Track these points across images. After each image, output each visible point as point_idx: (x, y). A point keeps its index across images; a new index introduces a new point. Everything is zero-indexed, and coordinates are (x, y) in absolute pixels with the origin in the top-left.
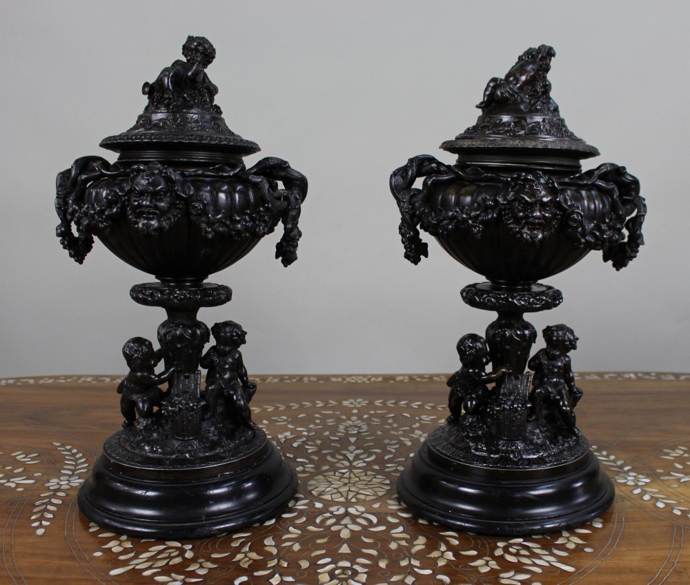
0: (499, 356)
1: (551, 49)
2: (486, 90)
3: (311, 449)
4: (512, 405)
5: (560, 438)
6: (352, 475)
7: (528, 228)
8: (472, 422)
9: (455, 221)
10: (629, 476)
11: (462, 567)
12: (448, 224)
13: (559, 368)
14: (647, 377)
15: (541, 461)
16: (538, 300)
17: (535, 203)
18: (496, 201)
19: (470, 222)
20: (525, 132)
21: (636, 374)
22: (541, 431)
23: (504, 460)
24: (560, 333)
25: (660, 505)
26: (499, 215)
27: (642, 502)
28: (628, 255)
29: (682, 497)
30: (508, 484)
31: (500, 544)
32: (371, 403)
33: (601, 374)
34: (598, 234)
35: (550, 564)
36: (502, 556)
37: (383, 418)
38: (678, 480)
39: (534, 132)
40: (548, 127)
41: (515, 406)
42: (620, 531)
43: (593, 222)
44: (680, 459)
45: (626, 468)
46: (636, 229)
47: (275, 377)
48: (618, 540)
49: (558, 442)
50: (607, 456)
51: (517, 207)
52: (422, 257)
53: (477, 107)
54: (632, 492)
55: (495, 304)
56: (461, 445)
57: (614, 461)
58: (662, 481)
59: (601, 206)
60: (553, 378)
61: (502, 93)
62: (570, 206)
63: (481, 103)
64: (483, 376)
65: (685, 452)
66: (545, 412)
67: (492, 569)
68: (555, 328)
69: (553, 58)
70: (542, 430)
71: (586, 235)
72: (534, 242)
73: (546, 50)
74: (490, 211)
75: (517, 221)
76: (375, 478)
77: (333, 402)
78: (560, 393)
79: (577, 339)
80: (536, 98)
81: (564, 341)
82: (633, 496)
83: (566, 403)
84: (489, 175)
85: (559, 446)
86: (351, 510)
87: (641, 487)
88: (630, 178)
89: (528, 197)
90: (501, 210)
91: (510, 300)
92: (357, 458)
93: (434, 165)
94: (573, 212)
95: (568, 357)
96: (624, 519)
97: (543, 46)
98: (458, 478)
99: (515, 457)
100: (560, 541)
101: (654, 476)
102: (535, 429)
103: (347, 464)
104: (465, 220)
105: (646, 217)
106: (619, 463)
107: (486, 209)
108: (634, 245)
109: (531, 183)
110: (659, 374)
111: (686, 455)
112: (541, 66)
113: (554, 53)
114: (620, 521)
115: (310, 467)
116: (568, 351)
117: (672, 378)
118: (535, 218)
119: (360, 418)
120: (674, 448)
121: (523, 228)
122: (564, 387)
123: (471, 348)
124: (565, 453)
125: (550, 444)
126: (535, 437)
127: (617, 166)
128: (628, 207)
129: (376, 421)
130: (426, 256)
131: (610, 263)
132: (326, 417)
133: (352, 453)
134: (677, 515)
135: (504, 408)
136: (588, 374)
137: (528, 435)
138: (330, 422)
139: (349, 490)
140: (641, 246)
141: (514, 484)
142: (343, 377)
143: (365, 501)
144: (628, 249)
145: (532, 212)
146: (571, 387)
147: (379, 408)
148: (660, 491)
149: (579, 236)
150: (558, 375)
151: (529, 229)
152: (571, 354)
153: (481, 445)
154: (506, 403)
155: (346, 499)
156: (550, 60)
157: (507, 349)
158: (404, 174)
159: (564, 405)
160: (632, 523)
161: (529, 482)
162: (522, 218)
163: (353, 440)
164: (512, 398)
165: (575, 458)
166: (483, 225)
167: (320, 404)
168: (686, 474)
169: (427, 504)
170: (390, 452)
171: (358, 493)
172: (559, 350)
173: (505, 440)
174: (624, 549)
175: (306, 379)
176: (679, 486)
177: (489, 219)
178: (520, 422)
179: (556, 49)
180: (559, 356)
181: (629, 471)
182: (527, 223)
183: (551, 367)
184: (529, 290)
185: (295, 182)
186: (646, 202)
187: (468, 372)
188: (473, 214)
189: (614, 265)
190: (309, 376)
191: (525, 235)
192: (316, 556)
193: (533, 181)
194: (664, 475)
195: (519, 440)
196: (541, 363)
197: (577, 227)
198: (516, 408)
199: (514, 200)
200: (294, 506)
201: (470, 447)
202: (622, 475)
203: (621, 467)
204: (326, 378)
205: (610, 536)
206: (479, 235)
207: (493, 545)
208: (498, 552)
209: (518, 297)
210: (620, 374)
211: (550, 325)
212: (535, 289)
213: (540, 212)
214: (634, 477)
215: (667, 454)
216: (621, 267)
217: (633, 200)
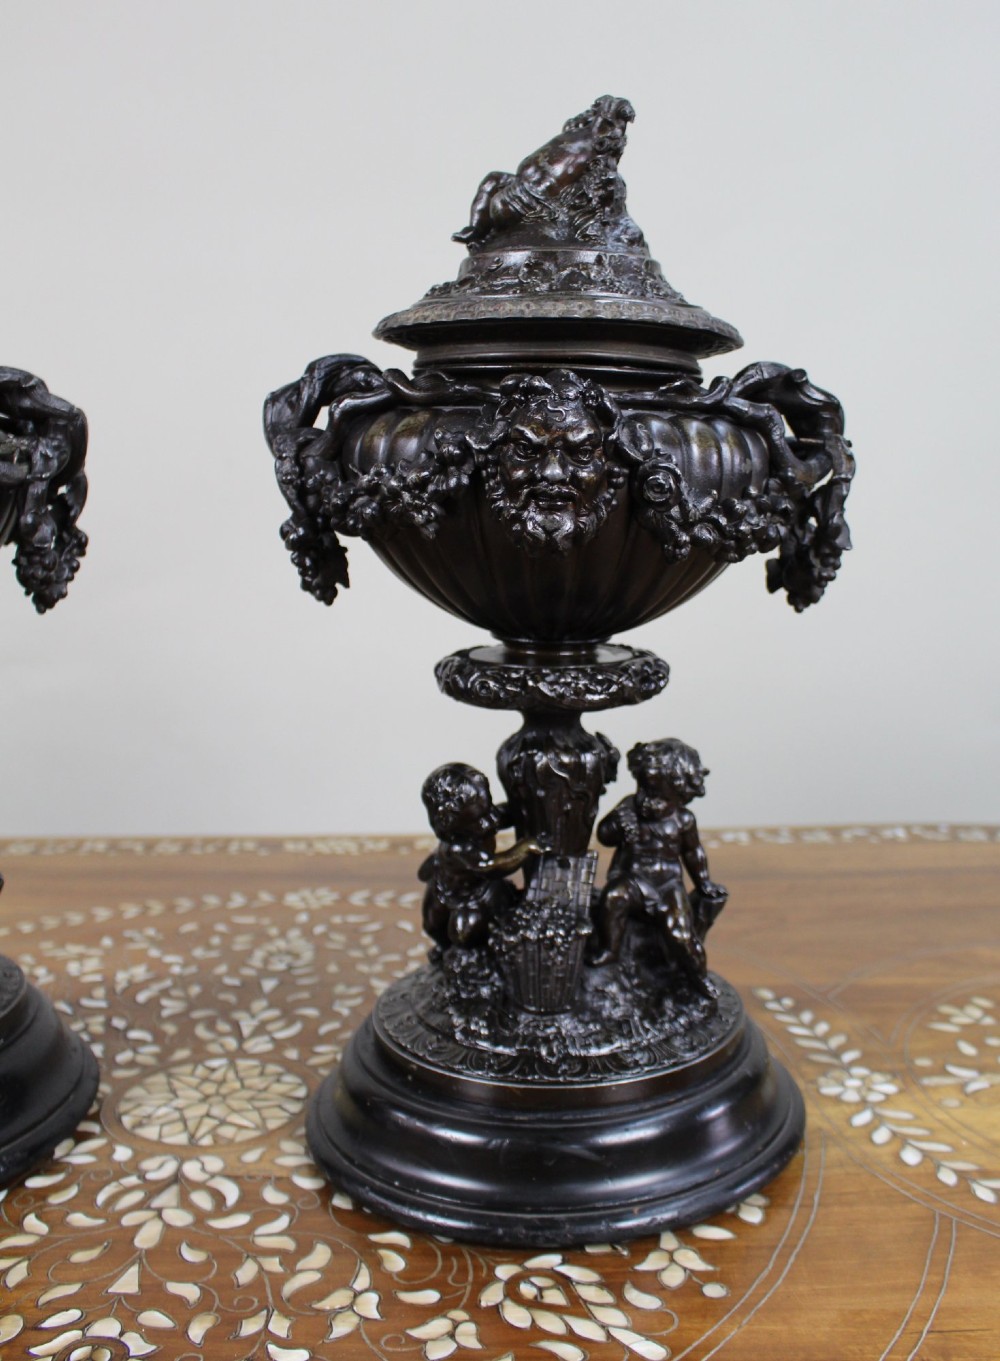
0: (524, 812)
1: (623, 102)
2: (476, 200)
3: (171, 1007)
4: (543, 931)
5: (669, 1004)
6: (231, 1075)
7: (538, 506)
8: (469, 965)
9: (378, 498)
10: (851, 1076)
11: (387, 1342)
12: (364, 505)
13: (666, 838)
14: (929, 836)
15: (616, 1063)
16: (600, 683)
17: (551, 446)
18: (464, 447)
19: (406, 496)
20: (551, 286)
21: (908, 828)
22: (623, 989)
23: (528, 1062)
24: (666, 759)
25: (911, 1157)
26: (475, 477)
27: (868, 1148)
28: (816, 573)
29: (965, 1133)
30: (529, 1122)
31: (504, 1271)
32: (344, 899)
33: (835, 831)
34: (723, 521)
35: (609, 1336)
36: (496, 1309)
37: (354, 933)
38: (962, 1086)
39: (574, 284)
40: (609, 273)
41: (549, 933)
42: (802, 1232)
43: (709, 494)
44: (974, 1033)
45: (849, 1056)
46: (831, 512)
47: (174, 840)
48: (792, 1260)
49: (663, 1013)
50: (811, 1026)
51: (511, 457)
52: (339, 586)
53: (457, 239)
54: (848, 1120)
55: (497, 694)
56: (436, 1020)
57: (824, 1039)
58: (925, 1089)
59: (737, 460)
60: (653, 864)
61: (504, 203)
62: (647, 455)
63: (466, 230)
64: (482, 860)
65: (987, 1012)
66: (636, 941)
67: (460, 1348)
68: (652, 749)
69: (629, 124)
70: (627, 983)
71: (693, 525)
72: (554, 540)
73: (613, 107)
74: (452, 468)
75: (512, 489)
76: (278, 1081)
77: (265, 897)
78: (668, 898)
79: (706, 773)
80: (584, 214)
81: (673, 777)
82: (849, 1133)
83: (682, 921)
84: (466, 388)
85: (663, 1023)
86: (192, 1170)
87: (873, 1105)
88: (821, 397)
89: (532, 430)
90: (478, 469)
91: (531, 683)
92: (260, 1030)
93: (360, 375)
94: (655, 469)
95: (691, 813)
96: (816, 1198)
97: (606, 98)
98: (420, 1103)
99: (551, 1053)
100: (651, 1262)
101: (907, 1076)
102: (607, 984)
103: (231, 1043)
104: (395, 495)
105: (854, 483)
106: (835, 1042)
107: (443, 465)
108: (827, 551)
109: (543, 398)
110: (955, 830)
111: (988, 1021)
112: (601, 143)
113: (632, 111)
114: (807, 1205)
115: (148, 1054)
116: (689, 800)
117: (981, 836)
118: (552, 482)
119: (307, 931)
120: (961, 1003)
121: (525, 507)
122: (681, 884)
123: (447, 795)
124: (677, 1042)
125: (642, 1019)
126: (607, 1004)
127: (787, 369)
128: (813, 462)
129: (339, 939)
130: (346, 584)
131: (782, 593)
132: (238, 929)
133: (253, 1016)
134: (945, 1186)
135: (525, 940)
136: (810, 830)
137: (588, 998)
138: (241, 943)
139: (208, 1115)
140: (844, 552)
141: (542, 1121)
142: (309, 841)
143: (231, 1142)
144: (816, 562)
145: (543, 467)
146: (699, 883)
147: (356, 910)
148: (917, 1117)
149: (674, 527)
150: (668, 856)
151: (541, 510)
152: (694, 806)
153: (477, 1024)
154: (528, 927)
155: (192, 1137)
156: (624, 129)
157: (539, 798)
158: (294, 398)
159: (676, 925)
160: (836, 1209)
161: (585, 1116)
162: (520, 483)
163: (269, 985)
164: (546, 913)
165: (701, 1054)
166: (440, 504)
167: (238, 900)
168: (982, 1070)
169: (351, 1161)
170: (337, 1016)
171: (223, 1122)
172: (664, 798)
173: (530, 1012)
174: (802, 1288)
175: (234, 848)
176: (962, 1103)
177: (449, 490)
178: (563, 971)
179: (637, 105)
180: (667, 812)
181: (853, 1063)
182: (533, 495)
183: (647, 838)
184: (592, 659)
185: (52, 421)
186: (852, 450)
187: (450, 853)
188: (412, 477)
189: (792, 600)
190: (242, 840)
191: (530, 525)
192: (49, 1302)
193: (545, 391)
194: (930, 1072)
195: (564, 1011)
196: (622, 830)
197: (667, 505)
198: (552, 939)
199: (505, 440)
200: (68, 1155)
201: (453, 1027)
202: (836, 1073)
203: (836, 1053)
204: (274, 844)
205: (773, 1248)
206: (431, 529)
207: (484, 1273)
208: (491, 1296)
209: (550, 678)
210: (874, 830)
211: (643, 741)
212: (605, 656)
213: (563, 467)
214: (863, 1079)
215: (946, 1019)
216: (807, 605)
217: (823, 446)
